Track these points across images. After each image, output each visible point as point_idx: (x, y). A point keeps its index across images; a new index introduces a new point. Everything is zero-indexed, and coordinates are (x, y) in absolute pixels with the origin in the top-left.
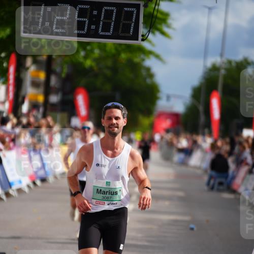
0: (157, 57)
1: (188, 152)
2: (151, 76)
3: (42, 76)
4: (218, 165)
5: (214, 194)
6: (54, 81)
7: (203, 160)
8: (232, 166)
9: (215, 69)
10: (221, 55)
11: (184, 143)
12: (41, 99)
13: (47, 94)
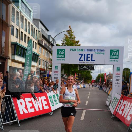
0: (93, 73)
1: (96, 85)
2: (91, 75)
3: (77, 76)
4: (101, 87)
5: (100, 91)
6: (79, 76)
7: (98, 86)
8: (103, 87)
9: (99, 74)
10: (100, 73)
11: (96, 84)
12: (77, 79)
13: (78, 78)
